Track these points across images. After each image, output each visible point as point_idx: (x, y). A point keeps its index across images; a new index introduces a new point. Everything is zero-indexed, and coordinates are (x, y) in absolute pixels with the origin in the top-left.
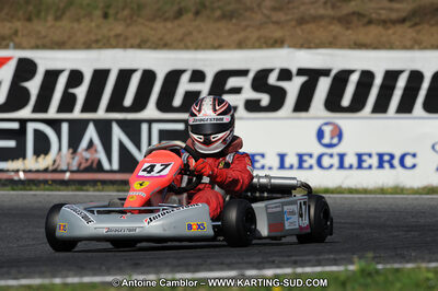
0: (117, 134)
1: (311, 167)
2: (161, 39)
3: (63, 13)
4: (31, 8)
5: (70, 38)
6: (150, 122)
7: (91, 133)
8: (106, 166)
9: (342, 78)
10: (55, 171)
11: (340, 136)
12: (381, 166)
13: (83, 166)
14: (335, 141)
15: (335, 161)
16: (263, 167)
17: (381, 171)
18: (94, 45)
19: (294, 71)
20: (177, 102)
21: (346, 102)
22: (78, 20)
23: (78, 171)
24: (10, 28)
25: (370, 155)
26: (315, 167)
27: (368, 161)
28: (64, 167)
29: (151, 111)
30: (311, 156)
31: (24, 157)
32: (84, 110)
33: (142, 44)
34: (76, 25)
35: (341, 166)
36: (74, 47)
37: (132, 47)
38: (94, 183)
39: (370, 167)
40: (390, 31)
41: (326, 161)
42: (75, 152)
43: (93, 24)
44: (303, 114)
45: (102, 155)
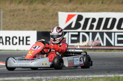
0: (105, 36)
2: (118, 9)
3: (91, 2)
4: (81, 1)
5: (92, 9)
6: (115, 32)
7: (98, 35)
8: (102, 45)
10: (88, 46)
13: (96, 45)
18: (99, 11)
22: (95, 4)
23: (94, 46)
24: (76, 6)
28: (90, 45)
31: (79, 42)
33: (113, 11)
34: (94, 6)
36: (94, 11)
37: (110, 11)
38: (99, 49)
42: (93, 41)
43: (99, 5)
45: (101, 42)
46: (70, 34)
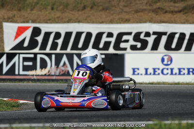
0: (76, 59)
1: (159, 74)
2: (77, 19)
3: (34, 8)
4: (20, 5)
5: (38, 18)
7: (65, 59)
8: (71, 73)
9: (172, 36)
10: (49, 75)
11: (171, 61)
12: (189, 73)
13: (61, 73)
14: (169, 63)
15: (169, 71)
16: (138, 74)
17: (189, 76)
18: (48, 22)
19: (151, 33)
20: (101, 46)
21: (173, 46)
22: (41, 11)
23: (59, 75)
24: (12, 14)
25: (184, 69)
26: (161, 74)
27: (183, 72)
28: (53, 74)
30: (159, 69)
31: (36, 69)
32: (61, 49)
34: (40, 13)
35: (172, 74)
37: (65, 22)
38: (66, 80)
39: (184, 74)
40: (175, 16)
41: (165, 71)
42: (58, 67)
43: (47, 12)
44: (155, 51)
45: (69, 69)
46: (22, 56)
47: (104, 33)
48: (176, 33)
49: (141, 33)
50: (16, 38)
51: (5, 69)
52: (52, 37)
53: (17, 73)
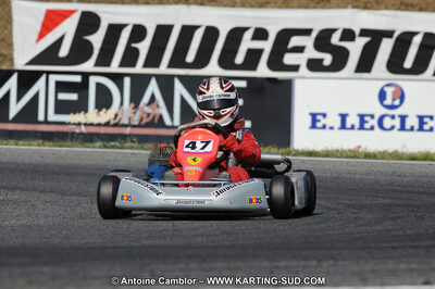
0: (179, 89)
1: (372, 128)
7: (153, 88)
8: (168, 122)
10: (116, 125)
11: (402, 98)
13: (145, 121)
15: (397, 122)
16: (324, 127)
19: (357, 32)
20: (240, 59)
21: (408, 64)
23: (139, 126)
25: (431, 118)
26: (377, 128)
27: (429, 124)
28: (126, 122)
29: (213, 68)
30: (372, 117)
31: (86, 111)
32: (146, 65)
35: (403, 128)
39: (431, 129)
41: (387, 123)
42: (136, 106)
44: (365, 75)
45: (163, 111)
47: (246, 29)
48: (415, 34)
49: (334, 30)
50: (41, 36)
51: (15, 108)
52: (125, 35)
53: (41, 117)
